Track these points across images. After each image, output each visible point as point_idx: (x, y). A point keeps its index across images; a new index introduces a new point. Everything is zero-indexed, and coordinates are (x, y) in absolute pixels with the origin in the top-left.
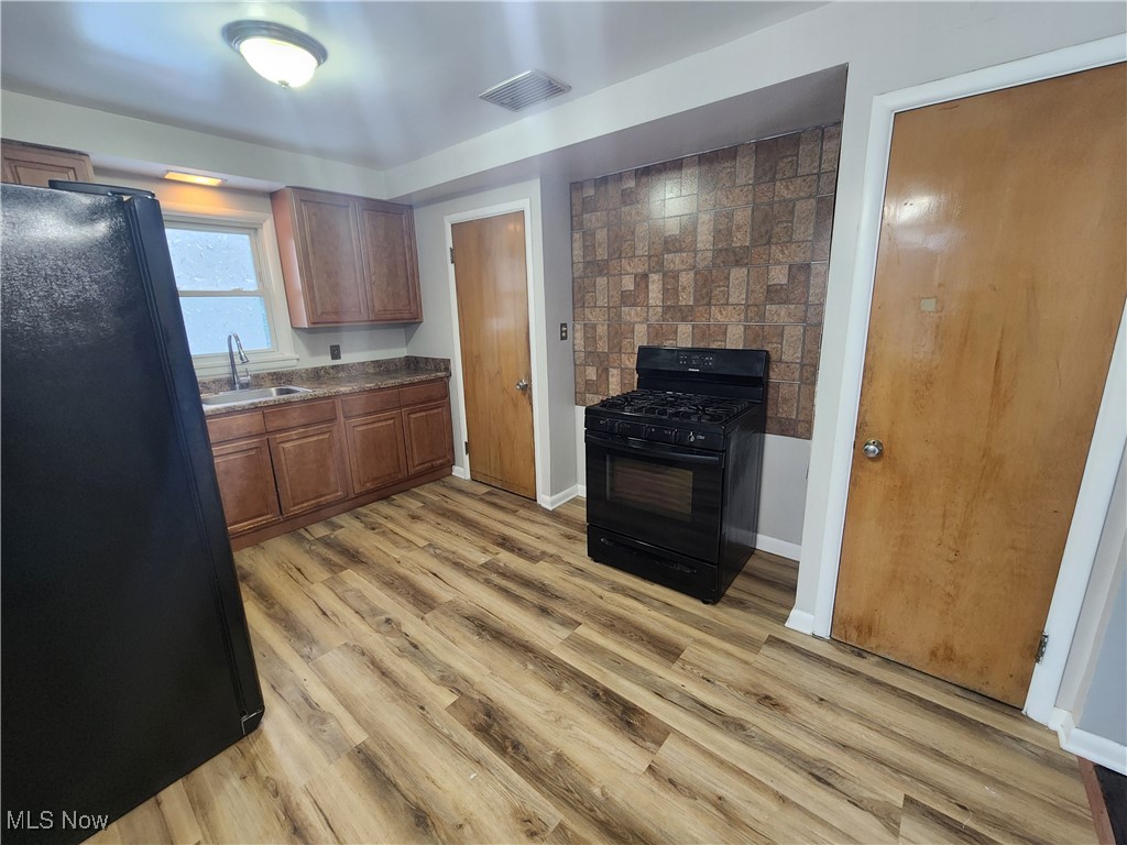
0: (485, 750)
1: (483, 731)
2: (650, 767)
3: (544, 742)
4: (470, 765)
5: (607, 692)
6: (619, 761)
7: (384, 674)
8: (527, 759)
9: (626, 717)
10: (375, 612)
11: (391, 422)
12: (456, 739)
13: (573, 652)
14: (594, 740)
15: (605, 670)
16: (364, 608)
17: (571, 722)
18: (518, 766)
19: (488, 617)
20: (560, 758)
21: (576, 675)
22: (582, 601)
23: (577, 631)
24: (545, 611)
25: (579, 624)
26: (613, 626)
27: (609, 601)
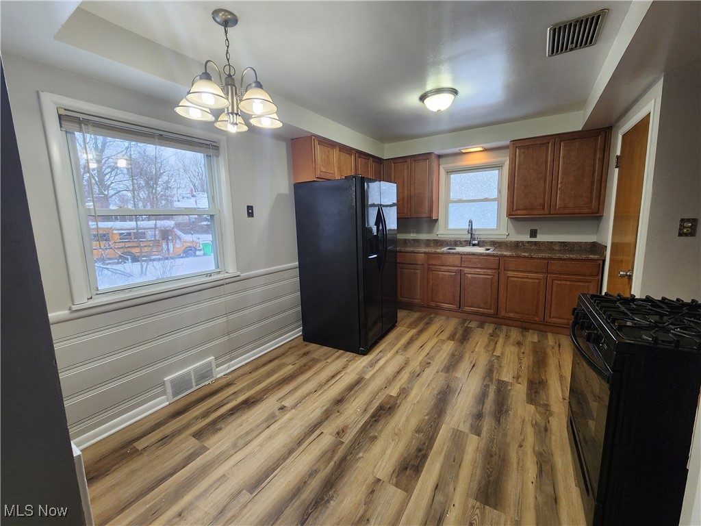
0: (371, 411)
1: (381, 408)
2: (379, 480)
3: (381, 431)
4: (363, 409)
5: (425, 457)
6: (379, 464)
8: (371, 426)
9: (410, 467)
10: (432, 358)
11: (537, 281)
12: (374, 401)
13: (449, 435)
14: (389, 452)
15: (443, 454)
17: (397, 440)
18: (366, 424)
19: (455, 393)
20: (374, 438)
21: (431, 439)
22: (505, 435)
23: (470, 435)
24: (479, 416)
25: (479, 435)
26: (492, 456)
27: (520, 452)
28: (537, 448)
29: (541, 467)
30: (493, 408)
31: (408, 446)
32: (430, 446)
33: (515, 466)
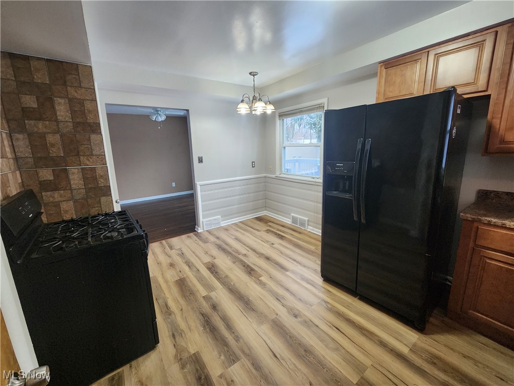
0: (253, 266)
1: (252, 270)
3: (237, 266)
5: (212, 273)
7: (287, 290)
8: (242, 264)
9: (212, 268)
13: (214, 286)
15: (208, 278)
16: (314, 329)
17: (227, 268)
21: (218, 279)
22: (193, 309)
23: (207, 294)
24: (214, 307)
25: (203, 297)
26: (190, 293)
27: (180, 306)
28: (173, 316)
29: (167, 308)
30: (213, 321)
31: (222, 271)
32: (215, 276)
33: (179, 299)
